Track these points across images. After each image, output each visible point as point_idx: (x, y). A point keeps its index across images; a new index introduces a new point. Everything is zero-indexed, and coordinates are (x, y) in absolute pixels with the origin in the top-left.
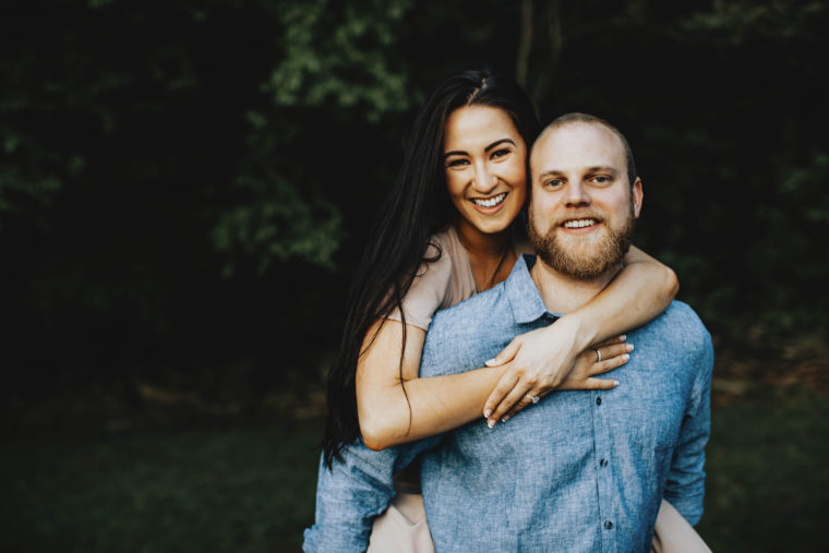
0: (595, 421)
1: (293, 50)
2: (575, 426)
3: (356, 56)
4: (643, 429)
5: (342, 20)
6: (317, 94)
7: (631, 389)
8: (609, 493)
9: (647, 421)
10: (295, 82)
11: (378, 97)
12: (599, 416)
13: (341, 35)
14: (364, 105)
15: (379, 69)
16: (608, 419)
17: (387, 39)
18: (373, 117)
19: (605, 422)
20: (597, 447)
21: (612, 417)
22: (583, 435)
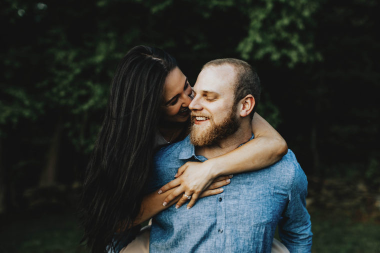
0: (218, 209)
1: (251, 32)
2: (206, 211)
3: (284, 35)
4: (245, 215)
5: (280, 17)
6: (261, 53)
7: (240, 194)
8: (221, 247)
9: (247, 211)
10: (248, 48)
11: (293, 55)
12: (220, 207)
13: (279, 24)
14: (285, 59)
15: (294, 41)
16: (225, 209)
17: (301, 26)
18: (291, 65)
19: (223, 210)
20: (218, 222)
21: (227, 208)
22: (210, 215)
